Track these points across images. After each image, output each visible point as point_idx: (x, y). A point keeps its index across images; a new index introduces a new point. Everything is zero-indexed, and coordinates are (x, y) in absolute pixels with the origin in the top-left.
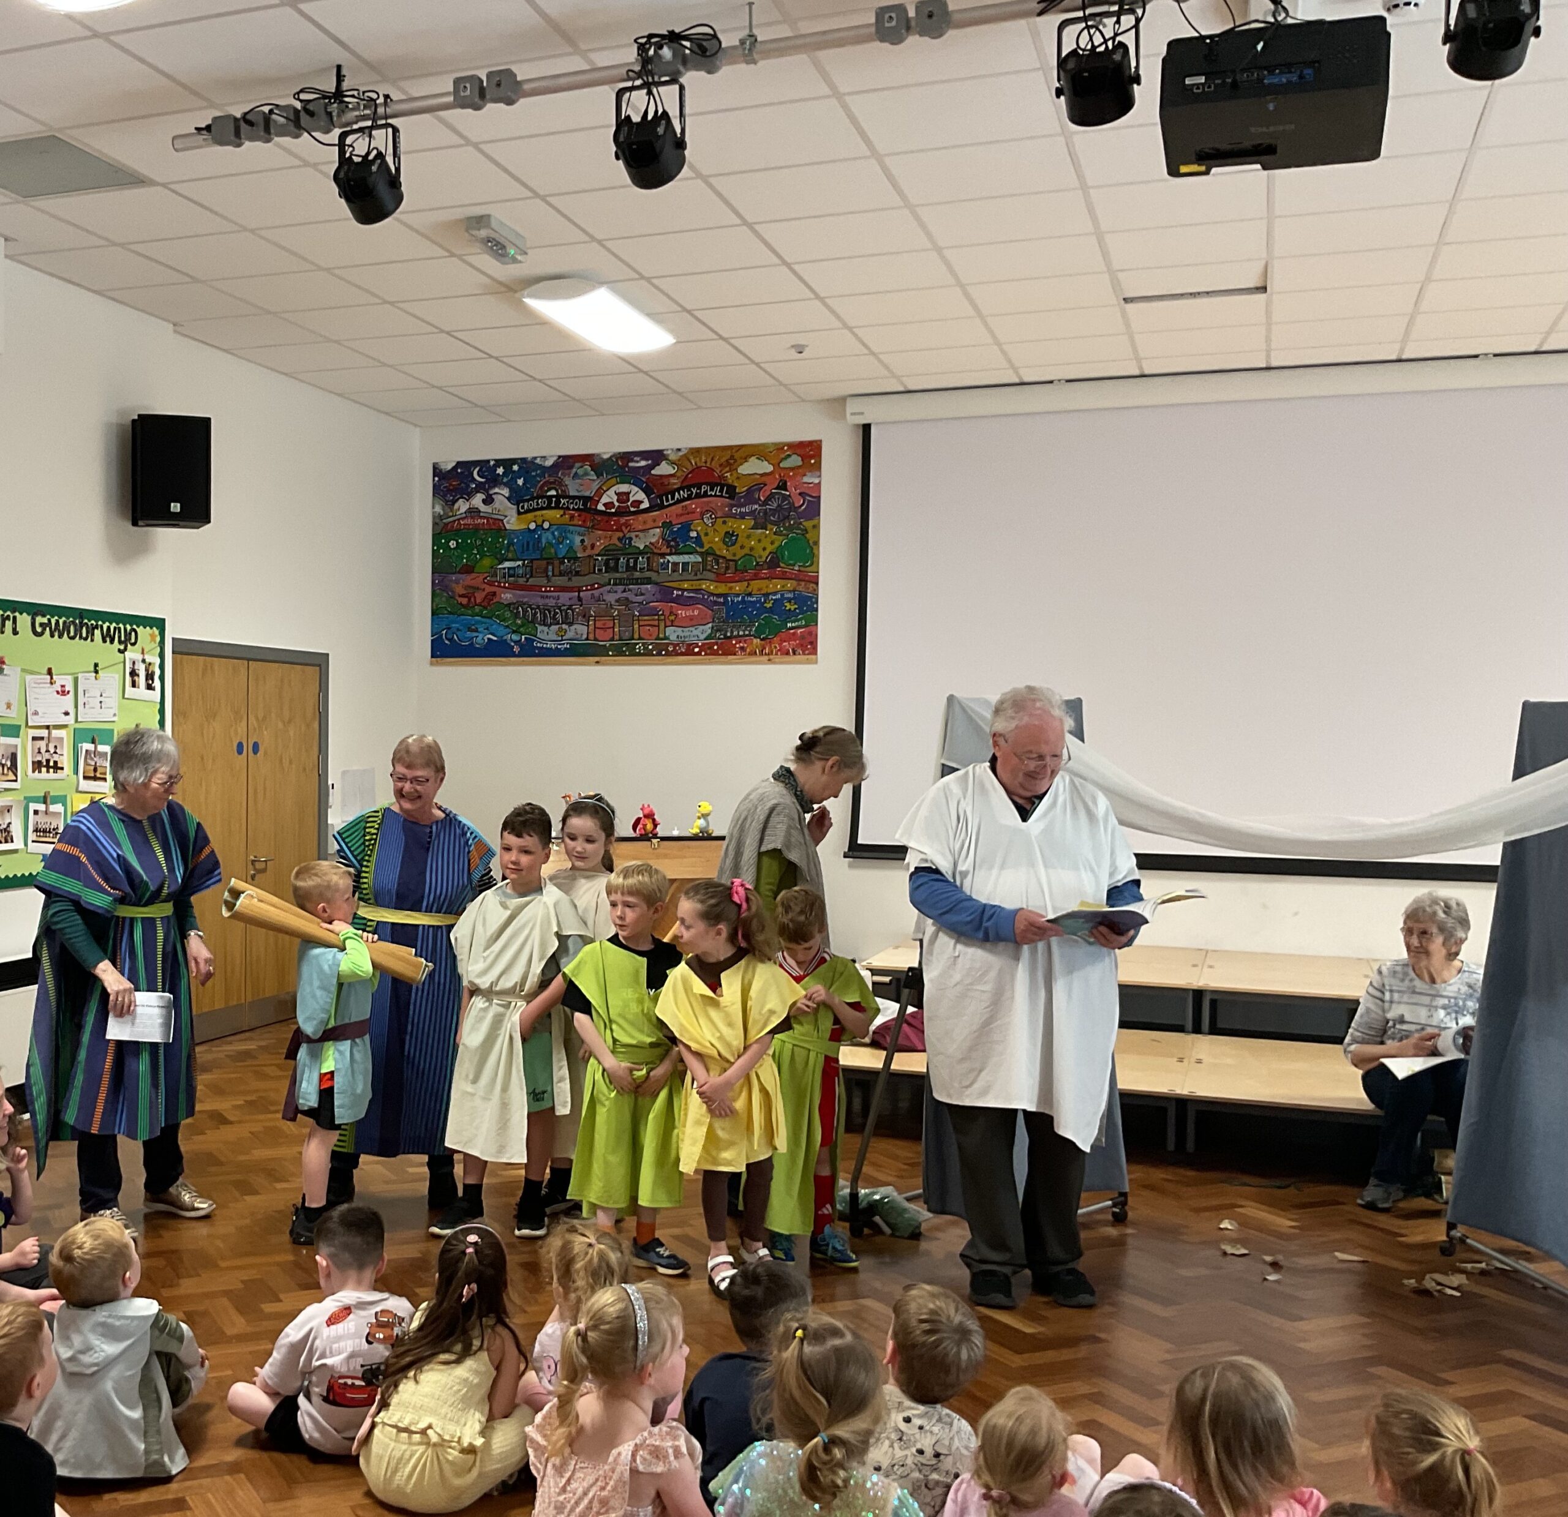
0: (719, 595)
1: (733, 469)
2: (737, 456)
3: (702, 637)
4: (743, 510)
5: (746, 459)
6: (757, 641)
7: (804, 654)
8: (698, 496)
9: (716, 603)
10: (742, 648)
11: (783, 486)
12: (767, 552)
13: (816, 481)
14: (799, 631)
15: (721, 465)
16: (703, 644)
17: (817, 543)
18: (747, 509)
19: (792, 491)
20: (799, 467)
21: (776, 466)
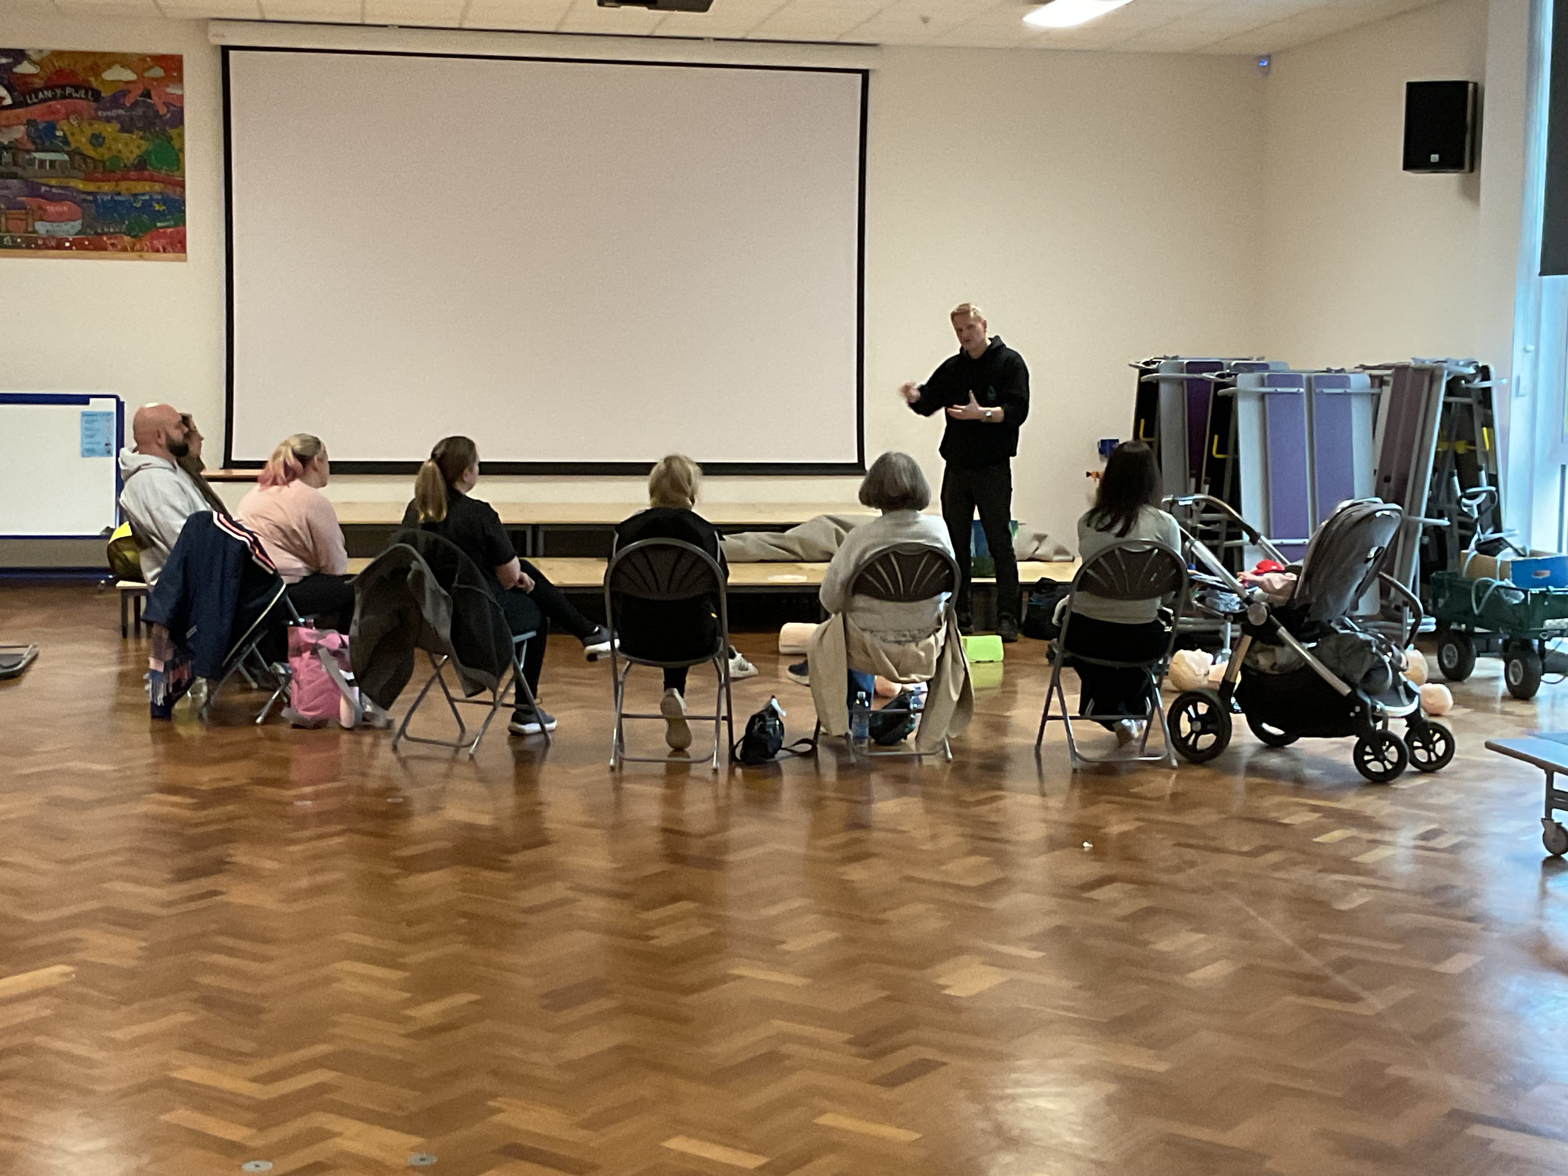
0: (89, 193)
1: (97, 73)
2: (100, 62)
3: (73, 232)
4: (109, 113)
5: (110, 66)
6: (127, 239)
7: (174, 251)
8: (64, 97)
9: (85, 200)
10: (113, 245)
11: (147, 94)
12: (135, 155)
13: (179, 92)
14: (169, 230)
15: (85, 69)
16: (74, 239)
17: (182, 150)
18: (113, 113)
19: (155, 99)
20: (162, 78)
21: (140, 75)
